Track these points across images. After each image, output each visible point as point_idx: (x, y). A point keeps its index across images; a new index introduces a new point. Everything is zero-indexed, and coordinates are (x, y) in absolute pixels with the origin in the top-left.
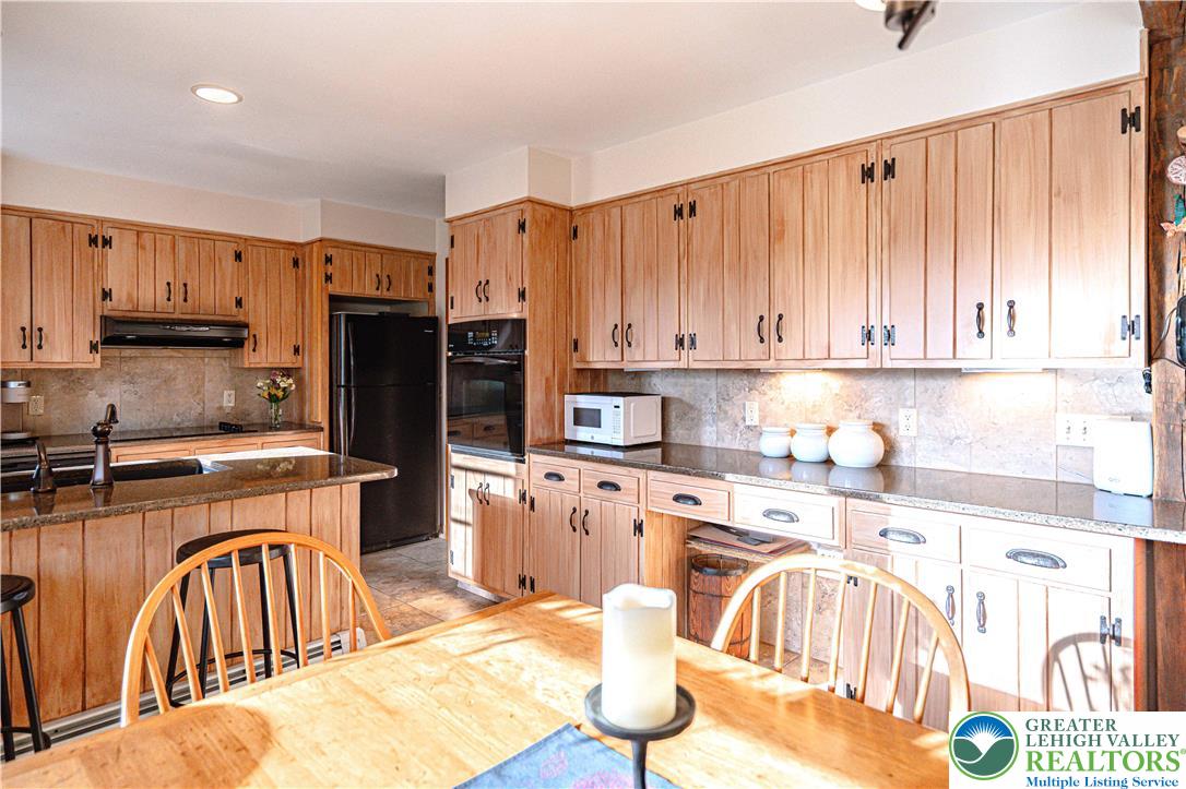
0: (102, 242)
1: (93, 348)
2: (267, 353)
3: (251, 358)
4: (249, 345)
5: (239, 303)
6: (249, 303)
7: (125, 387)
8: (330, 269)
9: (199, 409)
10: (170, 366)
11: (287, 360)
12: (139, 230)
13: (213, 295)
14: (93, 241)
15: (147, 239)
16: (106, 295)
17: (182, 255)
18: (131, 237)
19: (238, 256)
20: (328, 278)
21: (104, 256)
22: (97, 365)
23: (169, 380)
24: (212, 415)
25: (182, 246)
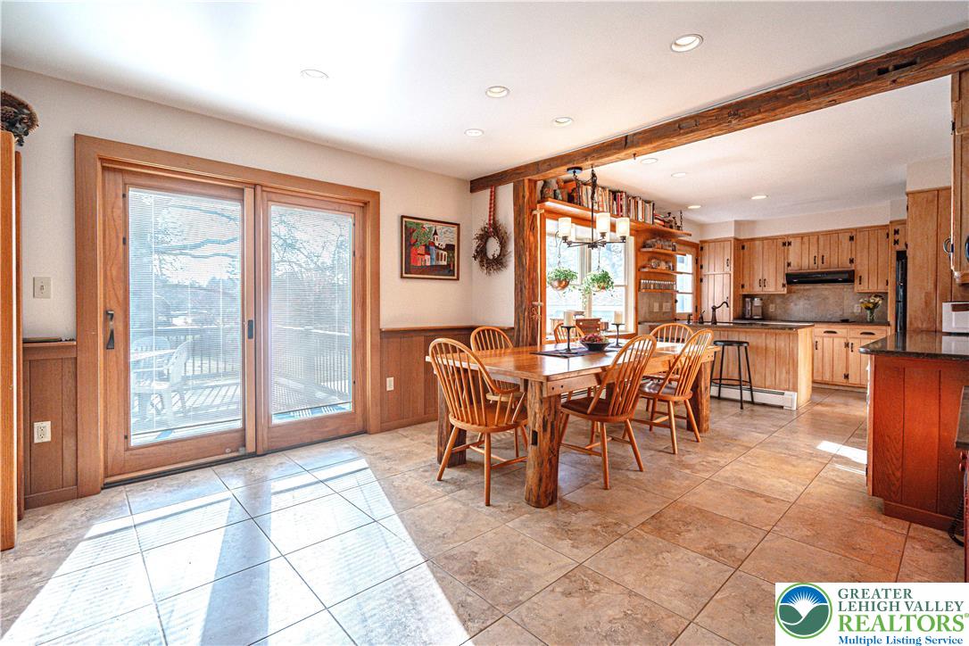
0: (787, 244)
1: (784, 285)
2: (869, 284)
3: (858, 287)
4: (857, 281)
5: (852, 261)
6: (858, 261)
7: (806, 302)
8: (897, 237)
9: (841, 313)
10: (826, 293)
11: (881, 288)
12: (802, 236)
13: (837, 259)
14: (784, 244)
15: (806, 239)
16: (789, 265)
17: (821, 243)
18: (799, 240)
19: (852, 238)
20: (896, 242)
21: (788, 250)
22: (785, 292)
23: (826, 298)
24: (846, 316)
25: (821, 239)
